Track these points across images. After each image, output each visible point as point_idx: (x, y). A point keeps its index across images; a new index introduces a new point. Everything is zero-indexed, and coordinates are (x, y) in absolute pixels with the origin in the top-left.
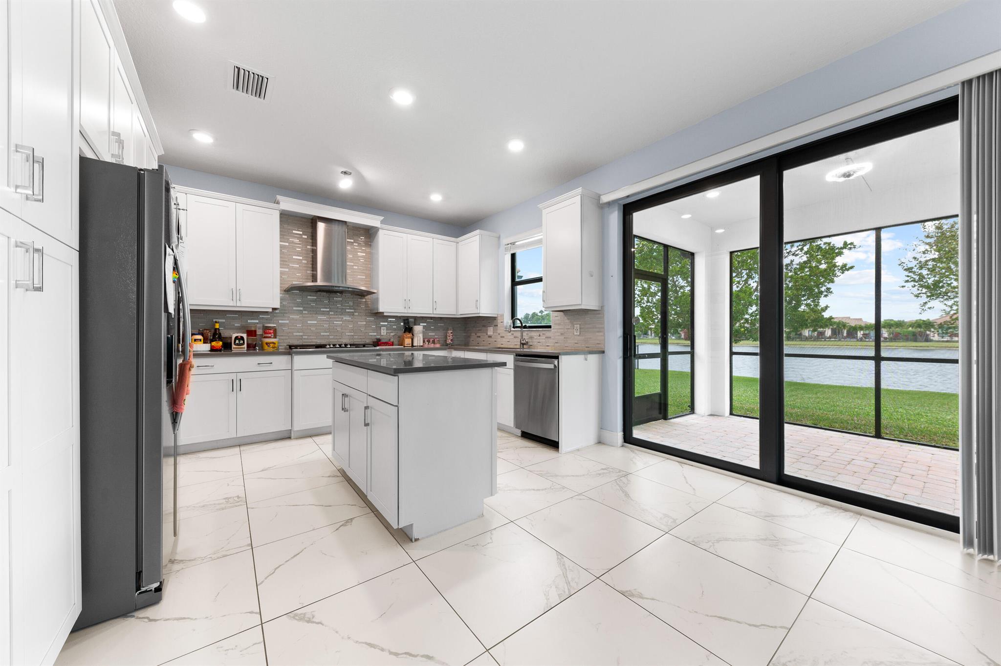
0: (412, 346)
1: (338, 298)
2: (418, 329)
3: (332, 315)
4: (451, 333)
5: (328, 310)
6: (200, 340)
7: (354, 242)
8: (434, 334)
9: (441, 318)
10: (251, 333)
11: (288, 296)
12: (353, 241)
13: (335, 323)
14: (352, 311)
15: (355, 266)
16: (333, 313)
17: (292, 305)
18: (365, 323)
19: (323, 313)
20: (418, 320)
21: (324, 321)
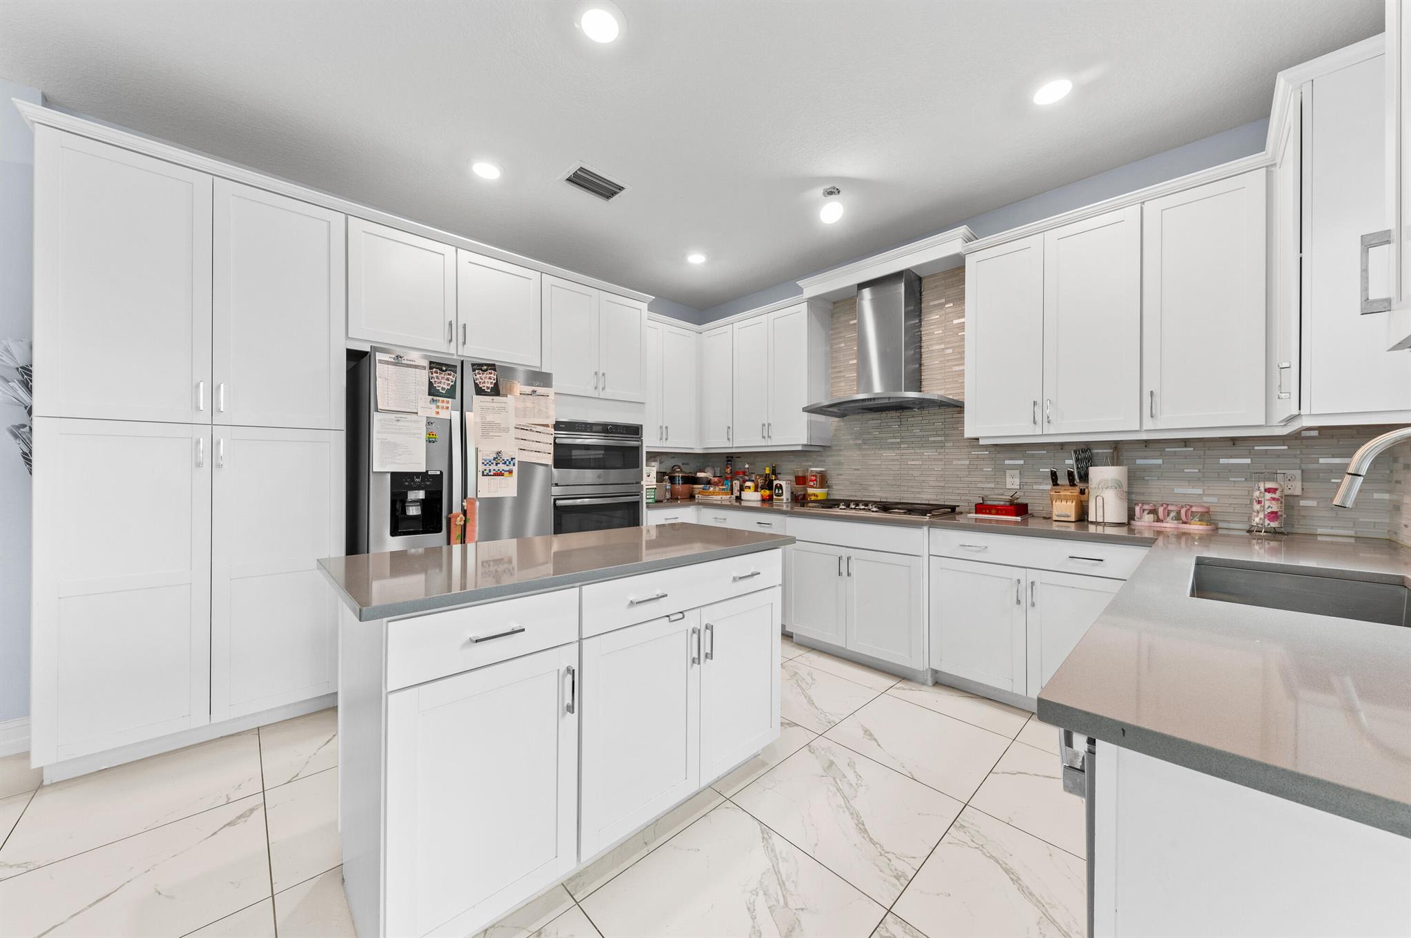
0: (1082, 516)
1: (914, 420)
2: (1101, 475)
3: (905, 448)
4: (1268, 490)
5: (899, 440)
6: (749, 487)
7: (947, 302)
8: (1200, 491)
9: (1234, 440)
10: (801, 480)
11: (842, 424)
12: (943, 300)
13: (909, 463)
14: (940, 438)
15: (948, 348)
16: (906, 446)
17: (849, 437)
18: (967, 462)
19: (892, 447)
20: (1117, 451)
21: (893, 460)
